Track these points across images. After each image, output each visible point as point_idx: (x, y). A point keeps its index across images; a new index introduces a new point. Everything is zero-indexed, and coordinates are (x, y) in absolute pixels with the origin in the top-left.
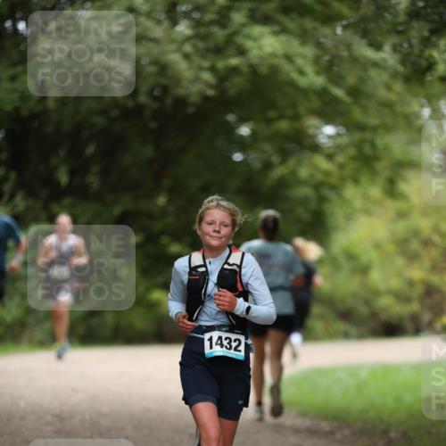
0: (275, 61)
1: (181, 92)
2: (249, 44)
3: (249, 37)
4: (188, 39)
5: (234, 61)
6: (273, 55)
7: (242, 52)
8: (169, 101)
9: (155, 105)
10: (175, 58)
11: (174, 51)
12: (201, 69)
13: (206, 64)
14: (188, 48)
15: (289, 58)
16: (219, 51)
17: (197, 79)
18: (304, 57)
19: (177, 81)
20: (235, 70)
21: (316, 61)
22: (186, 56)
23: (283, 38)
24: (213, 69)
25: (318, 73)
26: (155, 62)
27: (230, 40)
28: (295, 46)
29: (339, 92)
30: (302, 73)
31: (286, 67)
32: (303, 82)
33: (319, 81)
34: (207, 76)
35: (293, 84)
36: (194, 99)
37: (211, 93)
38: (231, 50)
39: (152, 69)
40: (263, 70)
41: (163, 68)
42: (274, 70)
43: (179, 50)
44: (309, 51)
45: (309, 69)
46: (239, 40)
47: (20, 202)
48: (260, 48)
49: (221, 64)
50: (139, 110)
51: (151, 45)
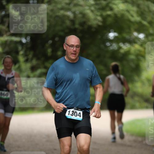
0: (123, 12)
1: (90, 23)
2: (114, 6)
3: (114, 4)
4: (92, 5)
5: (109, 13)
6: (123, 10)
7: (111, 9)
8: (86, 27)
9: (81, 28)
10: (88, 12)
11: (88, 9)
12: (97, 15)
13: (99, 13)
14: (93, 8)
15: (128, 11)
16: (103, 9)
17: (95, 19)
18: (133, 11)
19: (89, 20)
20: (109, 16)
21: (137, 12)
22: (92, 11)
23: (126, 4)
24: (101, 16)
25: (138, 16)
26: (81, 13)
27: (107, 5)
28: (130, 7)
29: (145, 23)
30: (132, 16)
31: (127, 14)
32: (132, 19)
33: (138, 19)
34: (99, 18)
35: (129, 21)
36: (95, 26)
37: (100, 24)
38: (108, 9)
39: (80, 16)
40: (119, 15)
41: (84, 15)
42: (123, 15)
43: (90, 9)
44: (135, 9)
45: (135, 15)
46: (111, 5)
48: (118, 8)
49: (104, 14)
50: (75, 30)
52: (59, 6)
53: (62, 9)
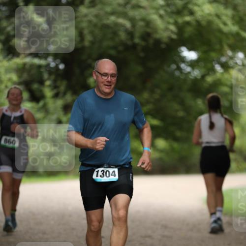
0: (210, 18)
1: (157, 36)
2: (196, 8)
3: (196, 5)
4: (162, 6)
5: (188, 18)
6: (209, 14)
7: (192, 13)
8: (151, 41)
9: (143, 43)
10: (155, 17)
11: (154, 13)
12: (169, 23)
13: (171, 21)
14: (162, 12)
15: (218, 16)
16: (179, 12)
17: (167, 29)
18: (227, 15)
19: (156, 30)
20: (188, 23)
21: (233, 18)
22: (161, 16)
23: (215, 5)
24: (176, 23)
25: (233, 24)
26: (143, 20)
27: (185, 6)
28: (221, 9)
29: (245, 35)
30: (225, 24)
31: (217, 21)
32: (225, 29)
33: (234, 28)
34: (173, 28)
35: (220, 31)
36: (165, 40)
37: (174, 37)
38: (186, 12)
39: (142, 23)
40: (204, 23)
41: (148, 23)
42: (210, 23)
43: (157, 13)
44: (229, 12)
45: (229, 22)
46: (190, 6)
47: (69, 98)
48: (202, 11)
49: (180, 20)
50: (134, 46)
51: (141, 10)
52: (109, 9)
53: (113, 13)
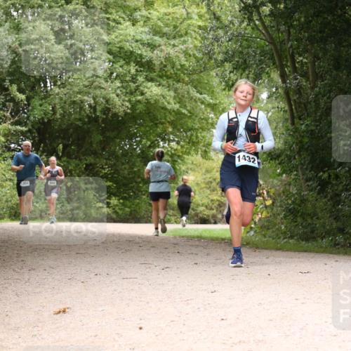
0: (158, 98)
1: (115, 111)
2: (146, 90)
3: (146, 87)
4: (119, 88)
5: (139, 98)
6: (157, 95)
7: (142, 94)
10: (113, 96)
11: (113, 93)
12: (125, 101)
13: (126, 99)
14: (118, 92)
15: (163, 96)
16: (132, 93)
18: (170, 96)
20: (139, 101)
21: (175, 98)
22: (118, 96)
23: (160, 88)
24: (129, 101)
25: (175, 103)
27: (137, 88)
28: (165, 91)
29: (184, 111)
30: (169, 103)
31: (162, 100)
32: (169, 107)
33: (177, 106)
35: (164, 108)
40: (152, 102)
41: (108, 100)
42: (156, 101)
43: (115, 93)
44: (172, 94)
45: (172, 101)
46: (142, 88)
48: (151, 92)
49: (133, 99)
50: (96, 119)
51: (103, 90)
52: (76, 89)
53: (79, 93)
